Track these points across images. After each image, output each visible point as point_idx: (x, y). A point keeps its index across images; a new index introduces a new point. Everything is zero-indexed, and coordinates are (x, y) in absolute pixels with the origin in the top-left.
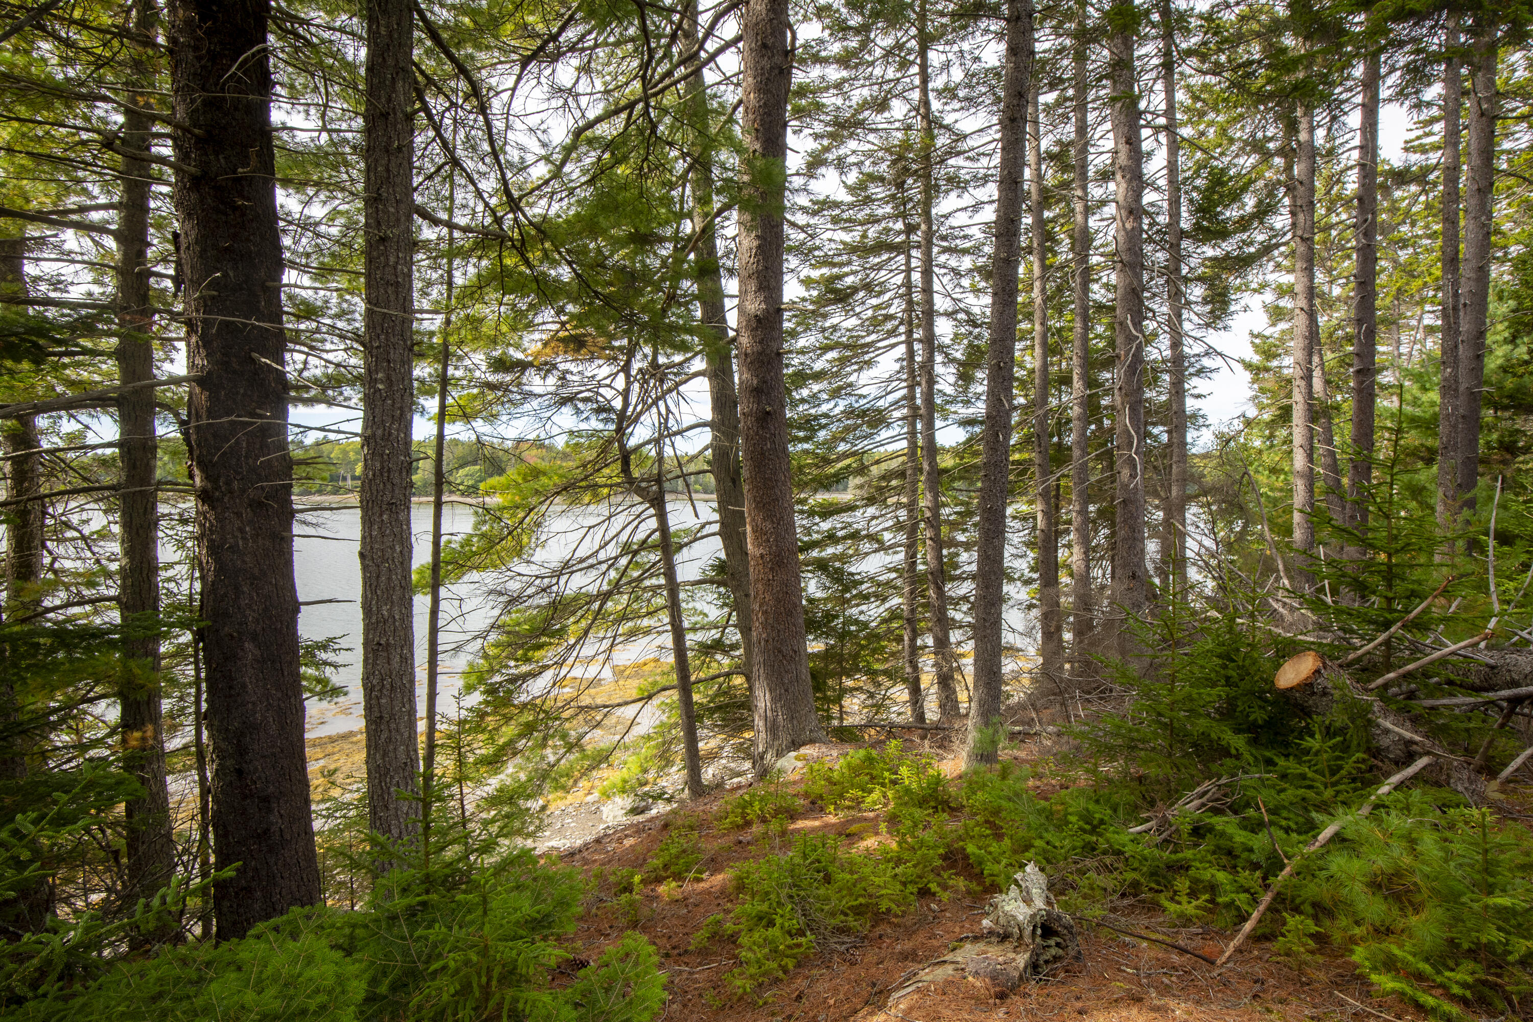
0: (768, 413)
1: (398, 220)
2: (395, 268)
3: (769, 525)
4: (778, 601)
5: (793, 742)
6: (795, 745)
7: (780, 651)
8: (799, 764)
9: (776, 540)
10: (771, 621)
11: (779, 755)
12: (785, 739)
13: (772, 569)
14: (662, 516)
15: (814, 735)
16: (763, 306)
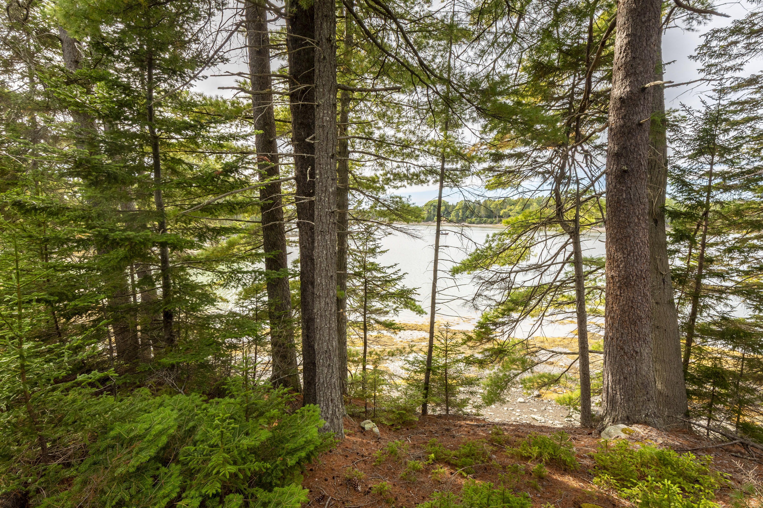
0: (625, 171)
1: (324, 94)
2: (322, 119)
3: (620, 255)
4: (624, 311)
5: (628, 418)
6: (629, 420)
7: (622, 349)
8: (623, 436)
9: (625, 267)
10: (616, 325)
11: (615, 422)
12: (621, 414)
13: (620, 288)
14: (577, 244)
15: (649, 419)
16: (628, 89)
